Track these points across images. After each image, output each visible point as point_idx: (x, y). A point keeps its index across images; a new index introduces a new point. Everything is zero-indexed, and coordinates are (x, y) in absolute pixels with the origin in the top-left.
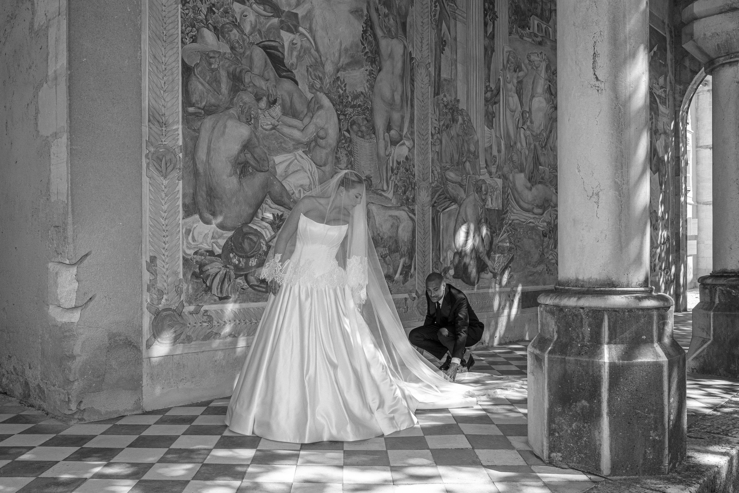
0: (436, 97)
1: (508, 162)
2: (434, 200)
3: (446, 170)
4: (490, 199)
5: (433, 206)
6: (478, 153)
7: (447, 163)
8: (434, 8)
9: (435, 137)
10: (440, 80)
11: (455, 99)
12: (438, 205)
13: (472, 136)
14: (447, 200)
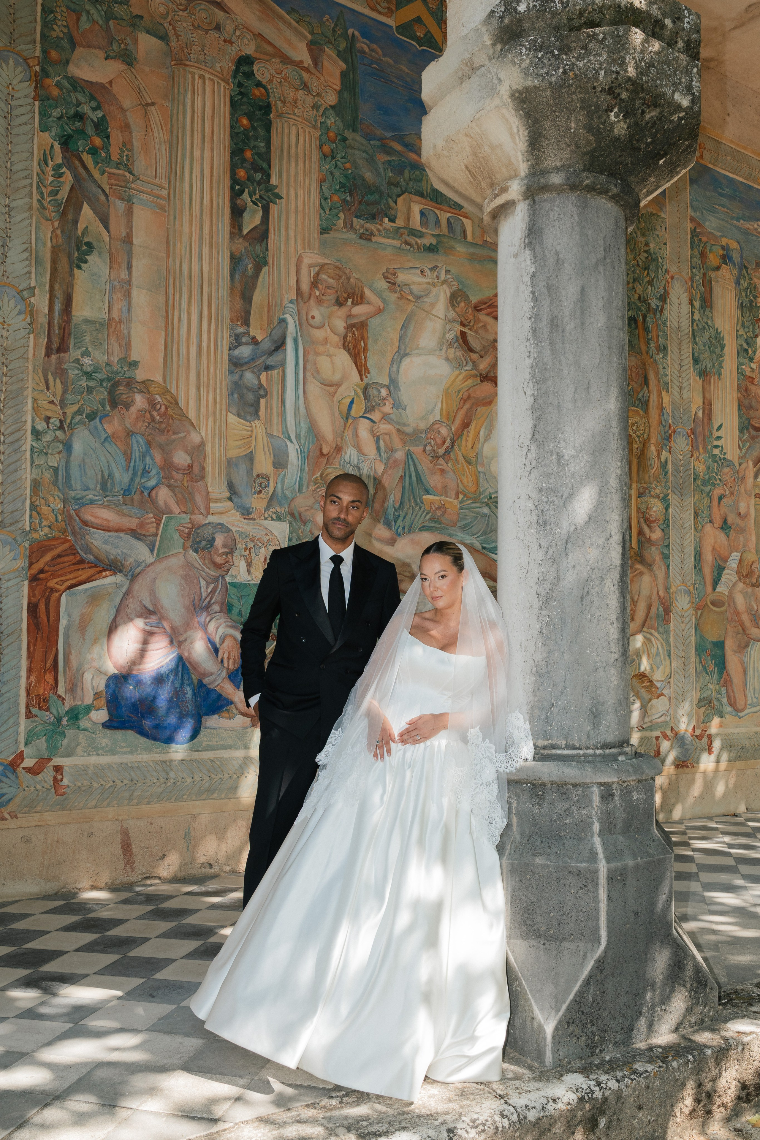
0: (54, 357)
1: (312, 487)
2: (40, 565)
3: (84, 505)
4: (243, 565)
5: (34, 579)
6: (203, 469)
7: (87, 489)
8: (51, 179)
9: (48, 438)
10: (69, 321)
11: (123, 360)
12: (53, 576)
13: (182, 435)
14: (86, 566)
